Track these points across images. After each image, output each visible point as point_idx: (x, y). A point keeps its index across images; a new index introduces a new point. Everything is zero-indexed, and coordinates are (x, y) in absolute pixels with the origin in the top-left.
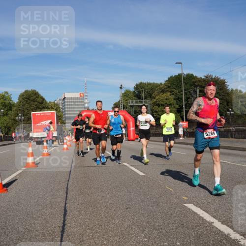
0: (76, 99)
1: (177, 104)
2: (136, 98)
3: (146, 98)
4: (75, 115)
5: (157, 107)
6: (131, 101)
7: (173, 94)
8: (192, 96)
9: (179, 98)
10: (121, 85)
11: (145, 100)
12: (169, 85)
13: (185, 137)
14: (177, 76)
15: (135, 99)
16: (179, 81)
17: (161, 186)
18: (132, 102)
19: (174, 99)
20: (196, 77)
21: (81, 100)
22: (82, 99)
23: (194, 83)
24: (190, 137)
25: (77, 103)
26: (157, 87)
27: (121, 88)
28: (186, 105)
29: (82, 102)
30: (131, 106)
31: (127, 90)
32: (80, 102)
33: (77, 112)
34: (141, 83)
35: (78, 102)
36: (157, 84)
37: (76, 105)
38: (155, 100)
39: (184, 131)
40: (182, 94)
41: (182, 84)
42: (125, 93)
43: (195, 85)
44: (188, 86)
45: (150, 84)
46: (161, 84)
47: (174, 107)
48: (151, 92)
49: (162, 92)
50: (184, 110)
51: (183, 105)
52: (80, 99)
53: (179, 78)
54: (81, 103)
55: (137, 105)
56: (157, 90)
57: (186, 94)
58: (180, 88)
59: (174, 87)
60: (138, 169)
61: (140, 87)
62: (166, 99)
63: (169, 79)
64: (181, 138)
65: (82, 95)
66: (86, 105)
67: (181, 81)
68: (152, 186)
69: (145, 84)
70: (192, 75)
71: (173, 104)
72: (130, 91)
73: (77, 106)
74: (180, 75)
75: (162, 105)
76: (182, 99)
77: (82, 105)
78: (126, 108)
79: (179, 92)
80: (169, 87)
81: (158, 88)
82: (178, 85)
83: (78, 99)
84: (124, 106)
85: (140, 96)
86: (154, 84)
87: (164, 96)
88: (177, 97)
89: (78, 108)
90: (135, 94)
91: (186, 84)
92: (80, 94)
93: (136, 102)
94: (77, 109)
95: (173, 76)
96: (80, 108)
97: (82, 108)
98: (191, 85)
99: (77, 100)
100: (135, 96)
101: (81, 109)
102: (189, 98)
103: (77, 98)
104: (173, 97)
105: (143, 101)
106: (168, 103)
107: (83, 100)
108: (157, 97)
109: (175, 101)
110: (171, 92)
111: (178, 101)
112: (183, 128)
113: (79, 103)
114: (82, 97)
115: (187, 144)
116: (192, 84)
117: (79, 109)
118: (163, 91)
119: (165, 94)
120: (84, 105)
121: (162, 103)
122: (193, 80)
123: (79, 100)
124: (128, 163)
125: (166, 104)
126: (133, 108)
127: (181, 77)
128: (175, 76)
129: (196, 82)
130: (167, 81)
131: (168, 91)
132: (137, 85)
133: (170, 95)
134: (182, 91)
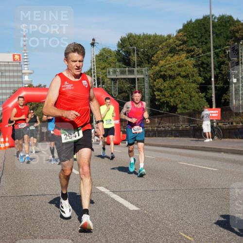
0: (5, 66)
1: (200, 75)
2: (121, 64)
3: (140, 64)
4: (5, 97)
5: (161, 80)
6: (111, 70)
7: (192, 56)
8: (229, 59)
9: (203, 63)
10: (94, 40)
11: (139, 68)
12: (185, 38)
13: (216, 138)
14: (201, 20)
15: (120, 67)
16: (204, 31)
17: (170, 231)
18: (115, 72)
19: (195, 66)
20: (238, 21)
21: (15, 68)
22: (17, 66)
23: (234, 32)
24: (224, 137)
25: (7, 74)
26: (161, 43)
27: (93, 44)
28: (216, 77)
29: (17, 71)
30: (112, 79)
31: (104, 49)
32: (13, 71)
33: (8, 91)
34: (130, 36)
35: (9, 71)
36: (161, 36)
37: (6, 77)
38: (157, 68)
39: (212, 127)
40: (210, 57)
41: (210, 36)
42: (101, 54)
43: (236, 37)
44: (222, 40)
45: (148, 37)
46: (169, 37)
47: (194, 82)
48: (150, 52)
49: (170, 52)
50: (213, 86)
51: (211, 78)
52: (13, 66)
53: (204, 24)
54: (15, 74)
55: (123, 76)
56: (161, 49)
57: (217, 55)
58: (206, 43)
59: (195, 42)
60: (126, 199)
61: (128, 43)
62: (179, 66)
63: (185, 27)
64: (208, 140)
65: (17, 57)
66: (26, 78)
67: (207, 31)
68: (153, 232)
69: (139, 37)
70: (230, 18)
71: (193, 76)
72: (110, 51)
73: (8, 80)
74: (206, 19)
75: (170, 77)
76: (208, 65)
77: (18, 77)
78: (103, 83)
79: (204, 52)
80: (184, 42)
81: (164, 44)
82: (203, 39)
83: (9, 66)
84: (98, 79)
85: (129, 60)
86: (155, 36)
87: (175, 60)
88: (199, 63)
89: (10, 82)
90: (119, 57)
91: (217, 36)
92: (14, 56)
93: (123, 73)
94: (8, 86)
95: (193, 21)
96: (14, 82)
97: (18, 83)
98: (228, 38)
99: (7, 68)
100: (119, 61)
101: (16, 85)
102: (223, 63)
103: (8, 64)
104: (193, 61)
105: (136, 69)
106: (183, 74)
107: (19, 68)
108: (162, 63)
109: (196, 70)
110: (188, 52)
111: (202, 69)
112: (212, 122)
113: (11, 74)
114: (18, 62)
115: (219, 151)
116: (230, 35)
117: (12, 85)
118: (173, 51)
119: (176, 57)
120: (21, 77)
121: (172, 73)
122: (232, 28)
123: (11, 68)
124: (107, 188)
125: (179, 74)
126: (115, 83)
127: (209, 23)
128: (197, 21)
129: (237, 32)
130: (180, 31)
131: (182, 50)
132: (123, 40)
133: (187, 58)
134: (210, 51)
